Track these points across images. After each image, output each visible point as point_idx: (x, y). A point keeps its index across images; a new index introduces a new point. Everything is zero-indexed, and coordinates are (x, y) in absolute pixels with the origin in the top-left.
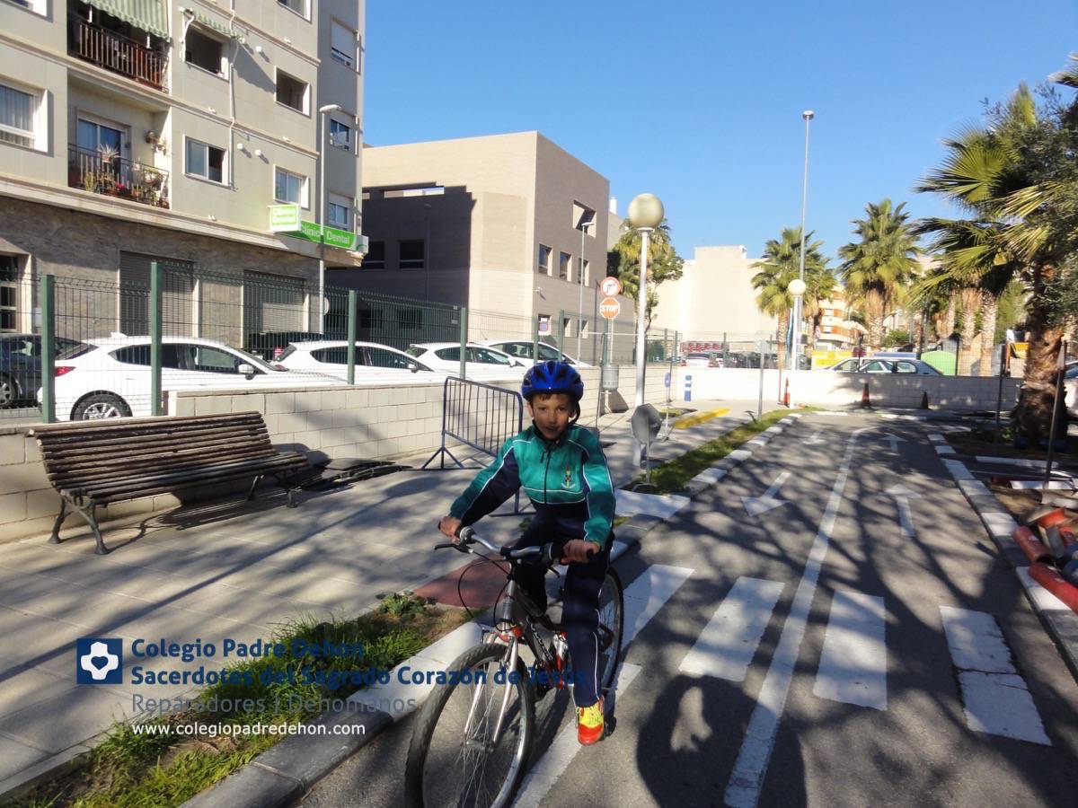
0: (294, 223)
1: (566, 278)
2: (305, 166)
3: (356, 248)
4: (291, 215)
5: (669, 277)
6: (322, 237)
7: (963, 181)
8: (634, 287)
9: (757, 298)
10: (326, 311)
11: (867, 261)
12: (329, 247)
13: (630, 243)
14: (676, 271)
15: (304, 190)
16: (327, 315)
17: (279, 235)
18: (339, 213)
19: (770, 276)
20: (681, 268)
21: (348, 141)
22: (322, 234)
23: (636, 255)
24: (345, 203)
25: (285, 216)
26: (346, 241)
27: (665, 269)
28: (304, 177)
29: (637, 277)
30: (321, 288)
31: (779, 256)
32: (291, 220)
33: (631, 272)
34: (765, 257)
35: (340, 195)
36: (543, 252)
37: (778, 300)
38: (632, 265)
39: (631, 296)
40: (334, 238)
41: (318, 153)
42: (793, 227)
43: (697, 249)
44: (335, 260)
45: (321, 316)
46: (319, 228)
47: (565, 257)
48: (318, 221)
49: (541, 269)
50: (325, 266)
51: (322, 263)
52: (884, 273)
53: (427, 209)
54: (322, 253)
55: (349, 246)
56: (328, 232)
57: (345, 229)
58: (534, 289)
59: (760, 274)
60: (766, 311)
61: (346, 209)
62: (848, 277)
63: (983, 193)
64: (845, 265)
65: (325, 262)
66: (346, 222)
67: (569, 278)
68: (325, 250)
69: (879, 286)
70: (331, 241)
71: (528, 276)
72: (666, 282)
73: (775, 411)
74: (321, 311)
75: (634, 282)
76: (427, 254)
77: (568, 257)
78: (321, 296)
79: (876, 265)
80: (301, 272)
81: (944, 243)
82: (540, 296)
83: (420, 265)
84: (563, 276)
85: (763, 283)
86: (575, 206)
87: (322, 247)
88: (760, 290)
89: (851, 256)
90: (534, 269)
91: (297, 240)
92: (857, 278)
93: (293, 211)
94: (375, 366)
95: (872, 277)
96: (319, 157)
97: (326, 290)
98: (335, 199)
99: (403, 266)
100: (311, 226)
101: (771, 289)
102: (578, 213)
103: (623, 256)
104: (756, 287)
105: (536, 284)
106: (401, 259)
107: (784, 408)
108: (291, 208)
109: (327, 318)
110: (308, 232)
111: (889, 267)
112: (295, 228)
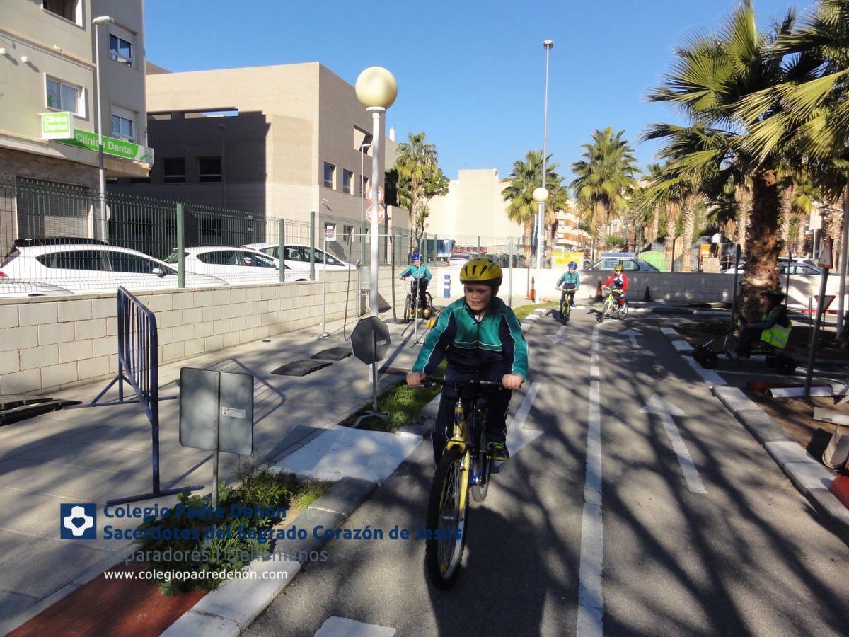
0: (67, 131)
1: (349, 192)
2: (81, 77)
3: (141, 159)
4: (63, 123)
5: (438, 193)
6: (101, 146)
7: (691, 88)
8: (409, 201)
9: (506, 209)
10: (108, 218)
11: (595, 178)
12: (110, 157)
13: (404, 164)
14: (443, 188)
15: (81, 101)
16: (109, 221)
17: (53, 143)
18: (124, 126)
19: (517, 190)
20: (447, 185)
21: (130, 57)
22: (100, 143)
23: (410, 174)
24: (130, 116)
25: (57, 123)
26: (130, 151)
27: (435, 187)
28: (81, 88)
29: (410, 192)
30: (102, 196)
31: (524, 173)
32: (64, 127)
33: (406, 188)
34: (513, 175)
35: (123, 108)
36: (327, 169)
37: (524, 210)
38: (406, 182)
39: (406, 208)
40: (115, 147)
41: (94, 65)
42: (536, 151)
43: (460, 171)
44: (118, 169)
45: (103, 222)
46: (98, 139)
47: (347, 175)
48: (96, 131)
49: (326, 182)
50: (105, 176)
51: (101, 172)
52: (608, 187)
53: (222, 128)
54: (102, 164)
55: (134, 156)
56: (109, 142)
57: (131, 141)
58: (321, 200)
59: (509, 188)
60: (514, 220)
61: (131, 122)
62: (580, 190)
63: (710, 101)
64: (577, 181)
65: (105, 170)
66: (131, 134)
67: (352, 192)
68: (104, 159)
69: (604, 198)
70: (113, 150)
71: (315, 189)
72: (435, 197)
73: (523, 307)
74: (103, 218)
75: (408, 196)
76: (223, 168)
77: (350, 174)
78: (102, 203)
79: (602, 180)
80: (84, 180)
81: (675, 148)
82: (325, 207)
83: (219, 179)
84: (347, 191)
85: (511, 196)
86: (356, 130)
87: (102, 156)
88: (509, 202)
89: (581, 174)
90: (320, 184)
91: (74, 149)
92: (587, 192)
93: (65, 119)
94: (115, 270)
95: (598, 190)
96: (95, 68)
97: (108, 197)
98: (117, 111)
99: (202, 180)
100: (89, 135)
101: (518, 201)
102: (359, 137)
103: (399, 173)
104: (507, 199)
105: (322, 196)
106: (201, 173)
107: (531, 303)
108: (62, 116)
109: (111, 223)
110: (85, 140)
111: (613, 182)
112: (67, 135)
